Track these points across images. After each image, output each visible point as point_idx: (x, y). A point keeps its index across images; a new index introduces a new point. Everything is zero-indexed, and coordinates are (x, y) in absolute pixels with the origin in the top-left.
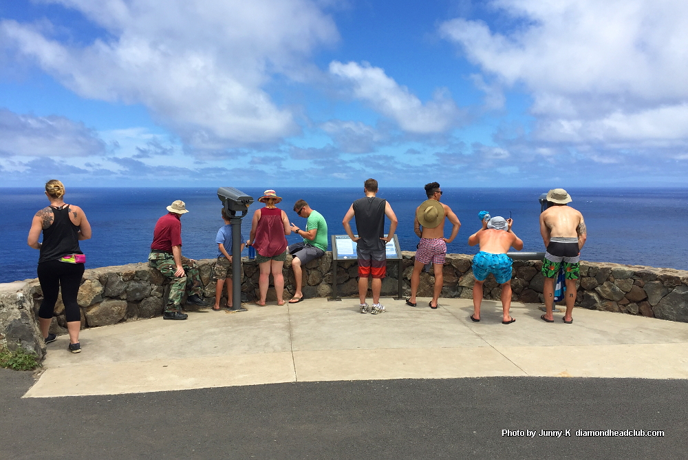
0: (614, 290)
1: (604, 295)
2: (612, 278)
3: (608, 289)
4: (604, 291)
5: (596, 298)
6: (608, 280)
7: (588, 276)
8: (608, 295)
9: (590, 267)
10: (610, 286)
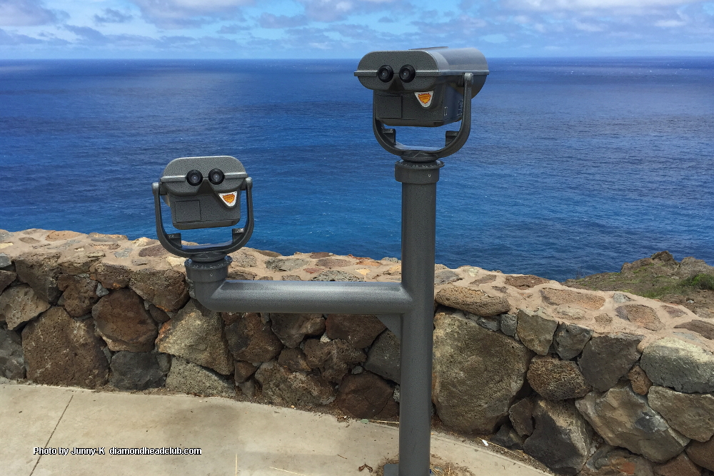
0: (644, 423)
1: (608, 435)
2: (639, 382)
3: (621, 416)
4: (609, 423)
5: (578, 438)
6: (624, 381)
7: (553, 353)
8: (621, 436)
9: (559, 327)
10: (630, 406)
